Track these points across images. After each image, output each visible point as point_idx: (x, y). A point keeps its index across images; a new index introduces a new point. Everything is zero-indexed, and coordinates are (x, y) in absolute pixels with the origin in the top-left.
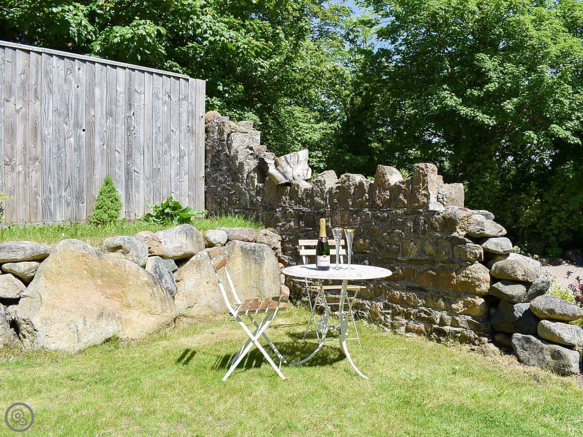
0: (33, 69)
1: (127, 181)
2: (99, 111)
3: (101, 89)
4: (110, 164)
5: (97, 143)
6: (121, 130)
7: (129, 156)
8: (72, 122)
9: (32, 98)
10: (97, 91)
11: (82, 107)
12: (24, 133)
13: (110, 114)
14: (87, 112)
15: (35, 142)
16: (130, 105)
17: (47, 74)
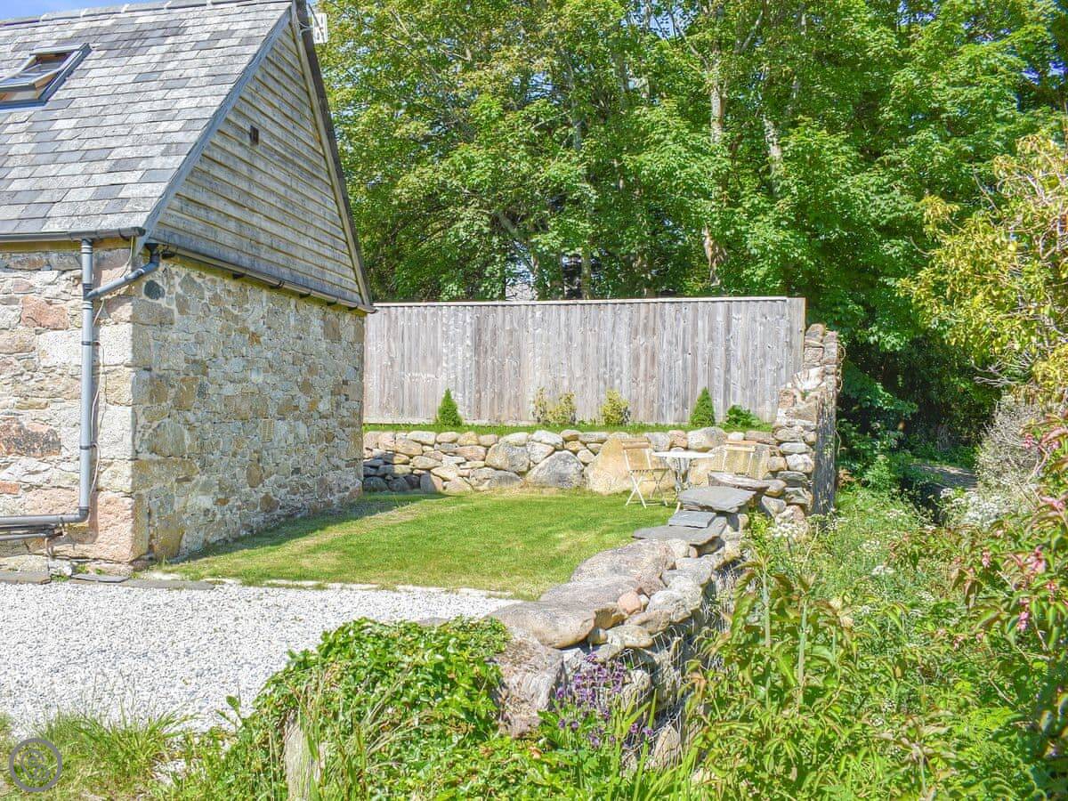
0: (651, 314)
1: (725, 391)
2: (702, 338)
3: (704, 322)
4: (710, 379)
5: (700, 362)
6: (721, 351)
7: (728, 370)
8: (680, 348)
9: (650, 333)
10: (700, 323)
11: (688, 337)
12: (646, 362)
13: (711, 339)
14: (693, 340)
15: (653, 365)
16: (728, 331)
17: (662, 316)
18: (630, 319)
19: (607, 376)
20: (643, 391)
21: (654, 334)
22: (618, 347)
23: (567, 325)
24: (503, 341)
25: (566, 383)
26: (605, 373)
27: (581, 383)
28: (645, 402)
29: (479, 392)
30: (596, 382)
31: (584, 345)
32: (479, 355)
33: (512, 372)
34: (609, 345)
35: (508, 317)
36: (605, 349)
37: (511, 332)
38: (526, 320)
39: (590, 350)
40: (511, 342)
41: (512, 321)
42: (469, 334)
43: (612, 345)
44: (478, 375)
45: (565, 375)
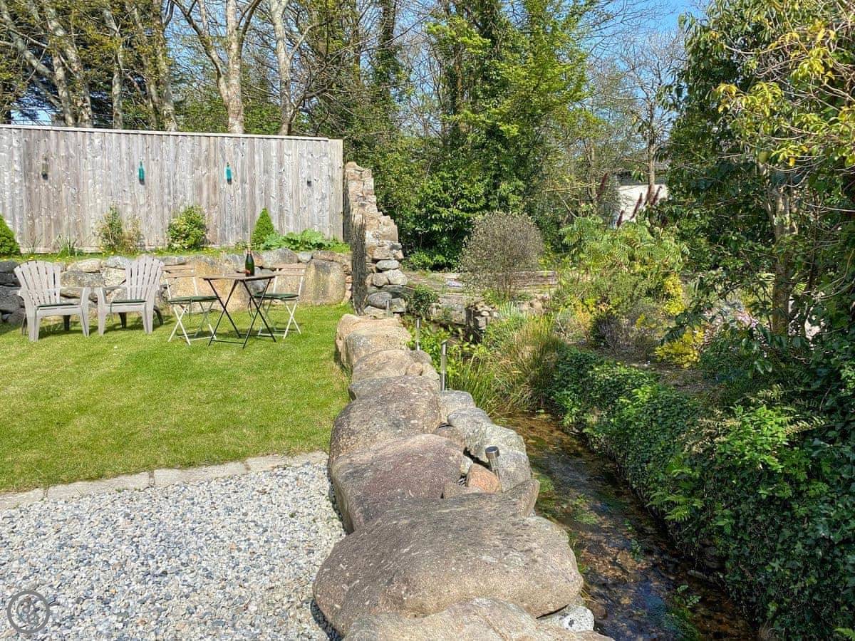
0: (212, 147)
1: (279, 217)
2: (258, 170)
3: (260, 156)
4: (267, 206)
5: (257, 192)
6: (274, 183)
7: (282, 199)
8: (239, 180)
9: (212, 165)
10: (256, 157)
11: (246, 167)
12: (208, 189)
13: (266, 171)
14: (250, 172)
15: (215, 194)
16: (281, 165)
17: (222, 149)
18: (193, 151)
19: (171, 204)
22: (181, 177)
23: (129, 154)
24: (59, 167)
25: (129, 210)
26: (169, 201)
27: (145, 209)
29: (32, 218)
30: (159, 209)
32: (31, 182)
33: (69, 199)
34: (172, 175)
35: (62, 143)
36: (169, 177)
37: (68, 158)
38: (84, 147)
40: (67, 169)
41: (67, 148)
42: (16, 159)
43: (175, 174)
44: (30, 201)
45: (128, 202)
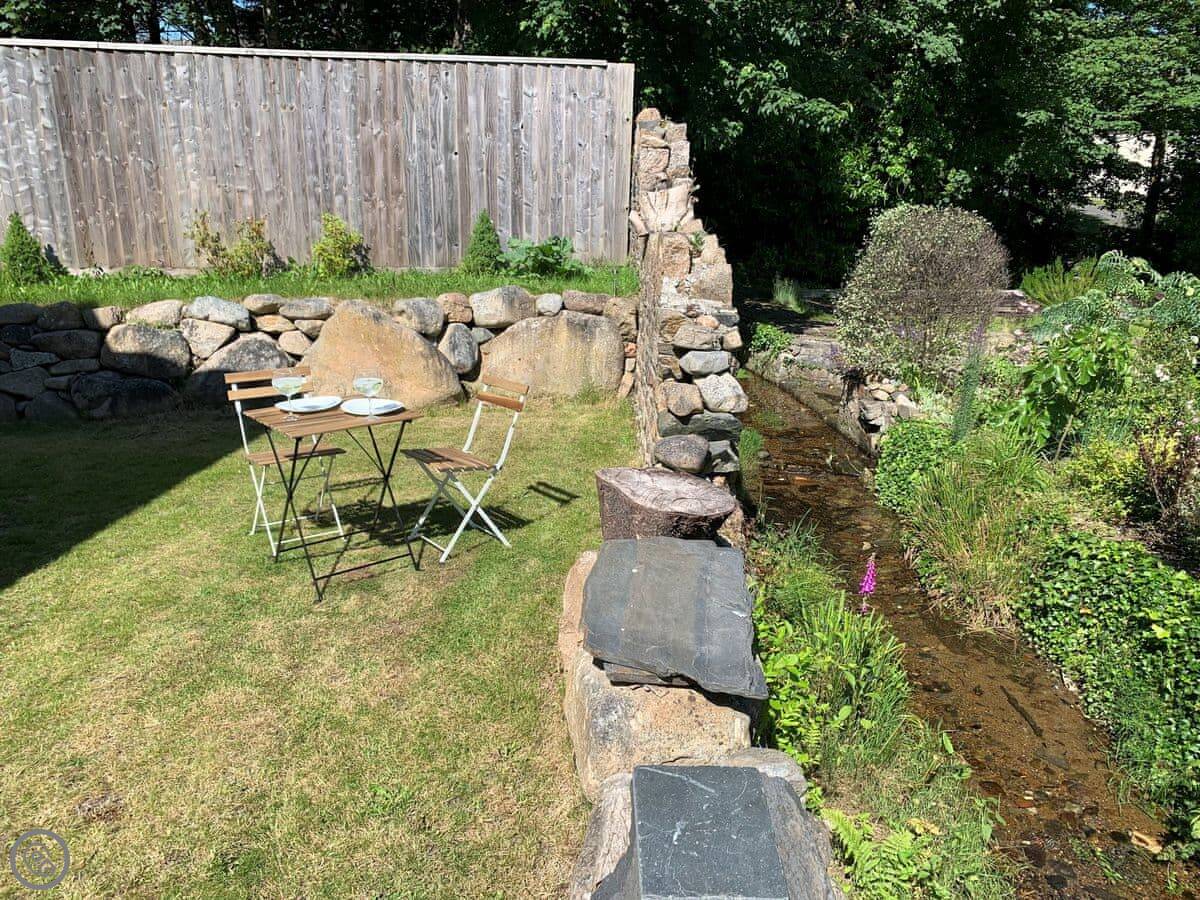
0: (390, 82)
1: (514, 217)
2: (475, 126)
3: (477, 99)
4: (491, 197)
5: (473, 169)
6: (506, 149)
7: (517, 182)
8: (441, 144)
9: (389, 114)
10: (471, 101)
11: (454, 124)
12: (385, 163)
13: (490, 128)
14: (461, 129)
15: (397, 171)
16: (517, 114)
17: (407, 86)
18: (353, 88)
19: (320, 190)
20: (383, 217)
21: (396, 118)
22: (335, 139)
23: (240, 96)
24: (118, 121)
25: (248, 201)
26: (315, 185)
27: (275, 201)
28: (388, 234)
29: (81, 216)
30: (300, 200)
31: (273, 133)
32: (72, 149)
33: (144, 181)
34: (318, 137)
35: (120, 74)
36: (313, 139)
37: (131, 103)
38: (159, 83)
39: (286, 142)
40: (133, 124)
41: (130, 84)
42: (43, 105)
43: (325, 134)
44: (75, 185)
45: (245, 187)
